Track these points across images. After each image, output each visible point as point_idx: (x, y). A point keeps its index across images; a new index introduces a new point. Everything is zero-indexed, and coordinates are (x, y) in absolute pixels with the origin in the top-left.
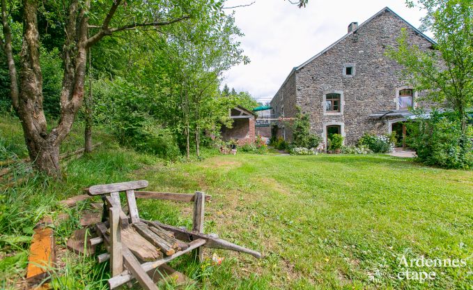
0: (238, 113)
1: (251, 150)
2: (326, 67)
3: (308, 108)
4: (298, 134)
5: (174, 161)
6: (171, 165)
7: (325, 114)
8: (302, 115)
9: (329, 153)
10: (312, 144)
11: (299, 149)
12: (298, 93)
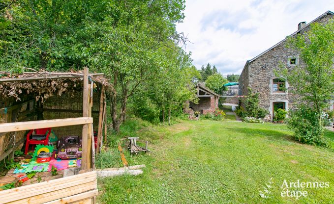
0: (203, 93)
1: (211, 118)
2: (273, 59)
3: (258, 89)
4: (249, 107)
5: (156, 125)
6: (155, 127)
7: (272, 94)
8: (253, 94)
9: (275, 123)
10: (260, 115)
11: (248, 118)
12: (250, 78)
